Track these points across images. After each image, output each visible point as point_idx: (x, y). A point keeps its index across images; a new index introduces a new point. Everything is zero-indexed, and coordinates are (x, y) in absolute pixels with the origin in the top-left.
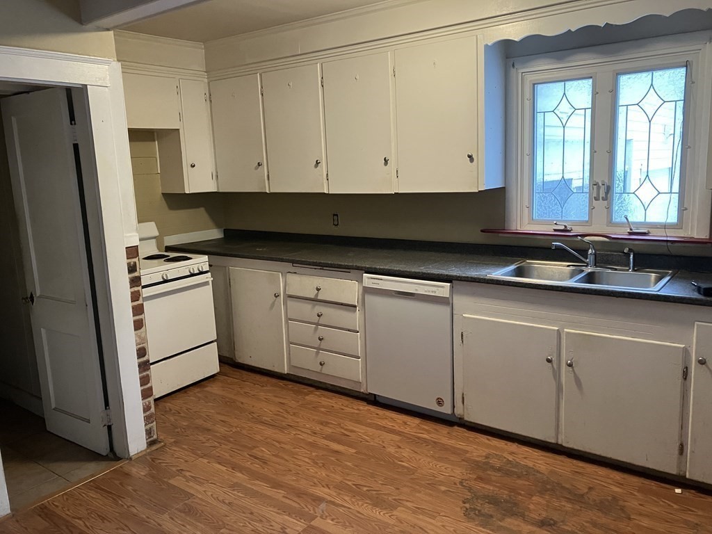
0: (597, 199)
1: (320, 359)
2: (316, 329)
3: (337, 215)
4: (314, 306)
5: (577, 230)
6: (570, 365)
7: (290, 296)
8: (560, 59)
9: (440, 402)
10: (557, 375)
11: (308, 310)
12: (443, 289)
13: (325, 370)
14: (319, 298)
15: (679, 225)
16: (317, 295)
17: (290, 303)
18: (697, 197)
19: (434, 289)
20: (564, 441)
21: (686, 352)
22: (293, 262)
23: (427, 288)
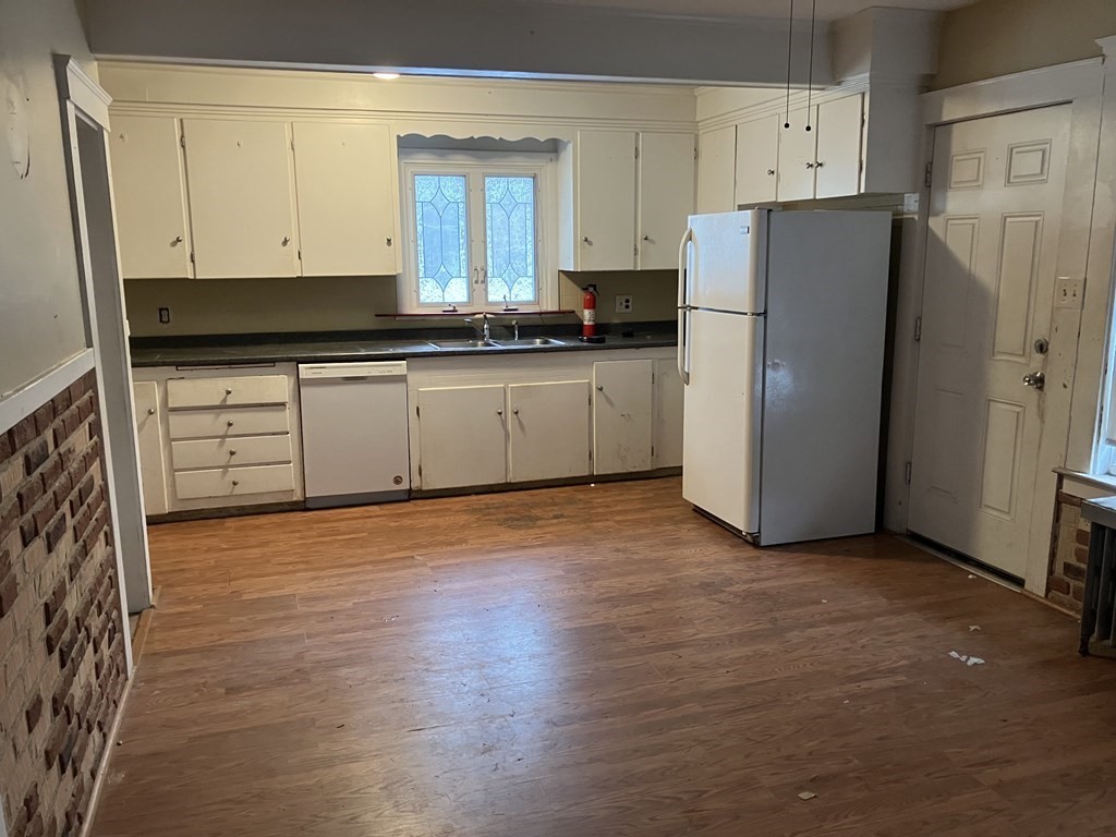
0: (477, 282)
1: (230, 477)
2: (221, 444)
3: (167, 309)
4: (218, 415)
5: (461, 311)
6: (516, 413)
7: (174, 410)
8: (441, 156)
9: (398, 480)
10: (504, 424)
11: (205, 422)
12: (399, 367)
13: (238, 490)
14: (228, 403)
15: (537, 302)
16: (225, 400)
17: (174, 419)
18: (549, 280)
19: (391, 368)
20: (513, 478)
21: (590, 384)
22: (178, 365)
23: (381, 369)
